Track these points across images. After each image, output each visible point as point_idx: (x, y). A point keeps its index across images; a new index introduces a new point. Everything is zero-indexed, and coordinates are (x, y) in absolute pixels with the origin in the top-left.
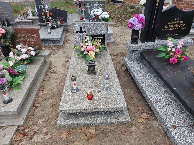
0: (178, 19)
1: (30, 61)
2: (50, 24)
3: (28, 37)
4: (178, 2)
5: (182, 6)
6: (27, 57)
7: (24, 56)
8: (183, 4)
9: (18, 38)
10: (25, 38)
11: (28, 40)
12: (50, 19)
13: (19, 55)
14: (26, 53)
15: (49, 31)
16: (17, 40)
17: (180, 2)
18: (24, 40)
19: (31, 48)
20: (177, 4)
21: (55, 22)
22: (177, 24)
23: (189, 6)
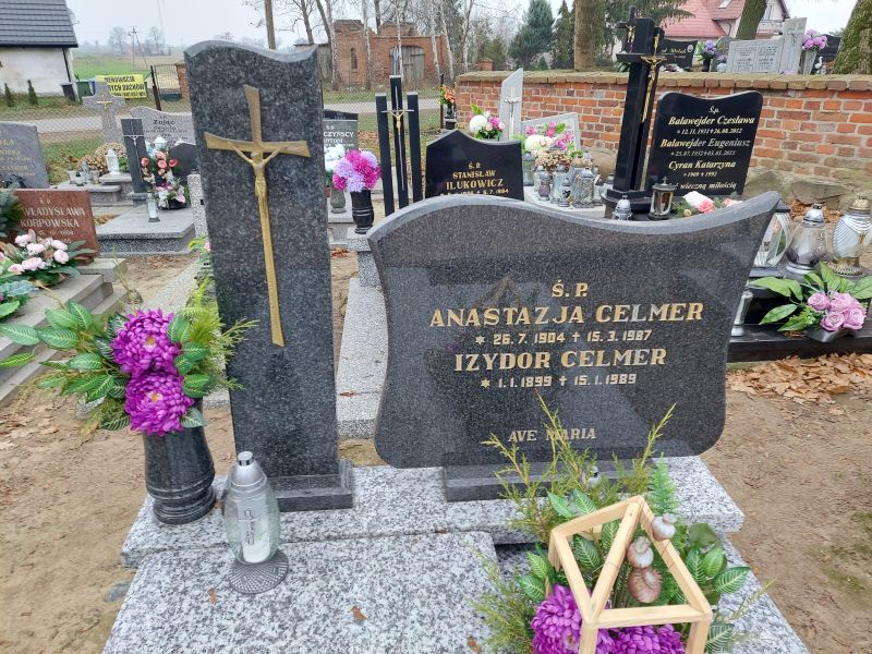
0: (478, 165)
1: (51, 277)
2: (163, 193)
3: (55, 217)
6: (42, 267)
7: (32, 264)
9: (27, 217)
10: (49, 217)
11: (57, 224)
12: (169, 176)
13: (19, 261)
14: (41, 255)
15: (153, 214)
16: (23, 224)
18: (44, 225)
19: (57, 243)
21: (182, 188)
22: (480, 178)
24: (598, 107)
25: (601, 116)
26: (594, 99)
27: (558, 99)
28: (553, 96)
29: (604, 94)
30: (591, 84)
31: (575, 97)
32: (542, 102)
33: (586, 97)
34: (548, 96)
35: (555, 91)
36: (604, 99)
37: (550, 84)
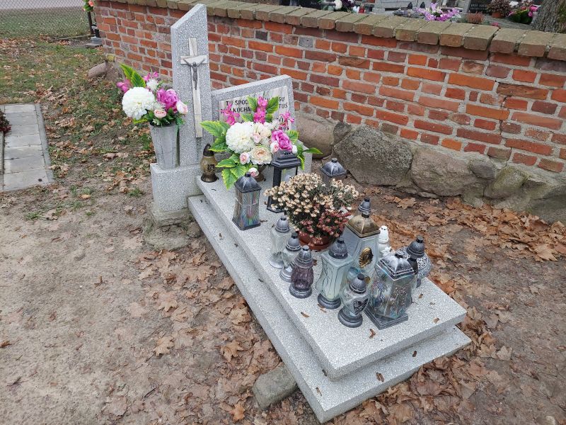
4: (320, 85)
5: (337, 104)
8: (342, 95)
17: (325, 86)
20: (317, 92)
23: (366, 105)
24: (304, 60)
25: (310, 72)
26: (298, 47)
27: (243, 41)
28: (236, 37)
29: (314, 43)
30: (293, 26)
31: (269, 41)
32: (220, 43)
33: (286, 43)
34: (229, 35)
35: (238, 30)
36: (314, 49)
37: (230, 19)
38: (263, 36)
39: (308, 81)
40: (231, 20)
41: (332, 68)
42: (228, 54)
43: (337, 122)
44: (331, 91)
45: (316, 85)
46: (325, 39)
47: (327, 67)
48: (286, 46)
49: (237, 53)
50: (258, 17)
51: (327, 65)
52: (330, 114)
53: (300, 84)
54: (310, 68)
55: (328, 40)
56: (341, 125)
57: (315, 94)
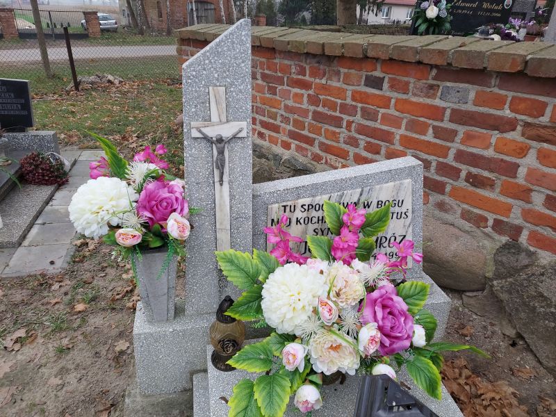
4: (474, 170)
5: (509, 209)
8: (523, 194)
17: (486, 174)
20: (467, 180)
24: (446, 124)
25: (455, 146)
26: (437, 102)
27: (345, 91)
28: (335, 83)
29: (472, 95)
30: (432, 66)
31: (386, 90)
32: (311, 92)
33: (415, 95)
34: (323, 81)
35: (338, 73)
36: (470, 107)
37: (329, 57)
38: (376, 83)
39: (450, 160)
40: (330, 59)
41: (506, 142)
42: (320, 109)
43: (504, 239)
44: (498, 183)
45: (465, 169)
46: (496, 90)
47: (493, 141)
48: (414, 99)
49: (333, 106)
50: (370, 54)
51: (495, 136)
52: (490, 223)
53: (434, 164)
54: (458, 139)
55: (503, 92)
56: (512, 247)
57: (461, 183)
